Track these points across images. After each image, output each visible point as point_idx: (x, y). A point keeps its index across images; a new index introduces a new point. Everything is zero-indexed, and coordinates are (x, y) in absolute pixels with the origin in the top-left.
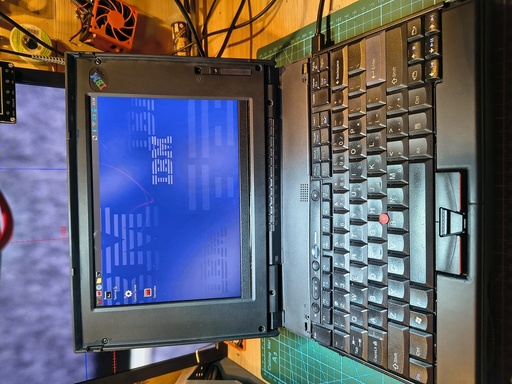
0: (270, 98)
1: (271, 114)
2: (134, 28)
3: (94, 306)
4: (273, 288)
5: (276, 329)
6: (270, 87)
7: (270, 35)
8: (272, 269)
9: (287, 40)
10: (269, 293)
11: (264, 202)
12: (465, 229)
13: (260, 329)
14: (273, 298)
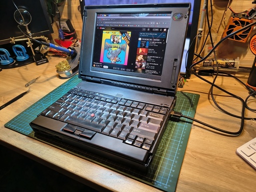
0: (161, 90)
1: (154, 89)
2: (235, 40)
3: (98, 13)
4: (93, 79)
5: (81, 78)
6: (165, 91)
7: (203, 101)
8: (99, 80)
9: (195, 107)
10: (92, 77)
11: (121, 80)
12: (75, 134)
13: (82, 72)
14: (90, 78)
